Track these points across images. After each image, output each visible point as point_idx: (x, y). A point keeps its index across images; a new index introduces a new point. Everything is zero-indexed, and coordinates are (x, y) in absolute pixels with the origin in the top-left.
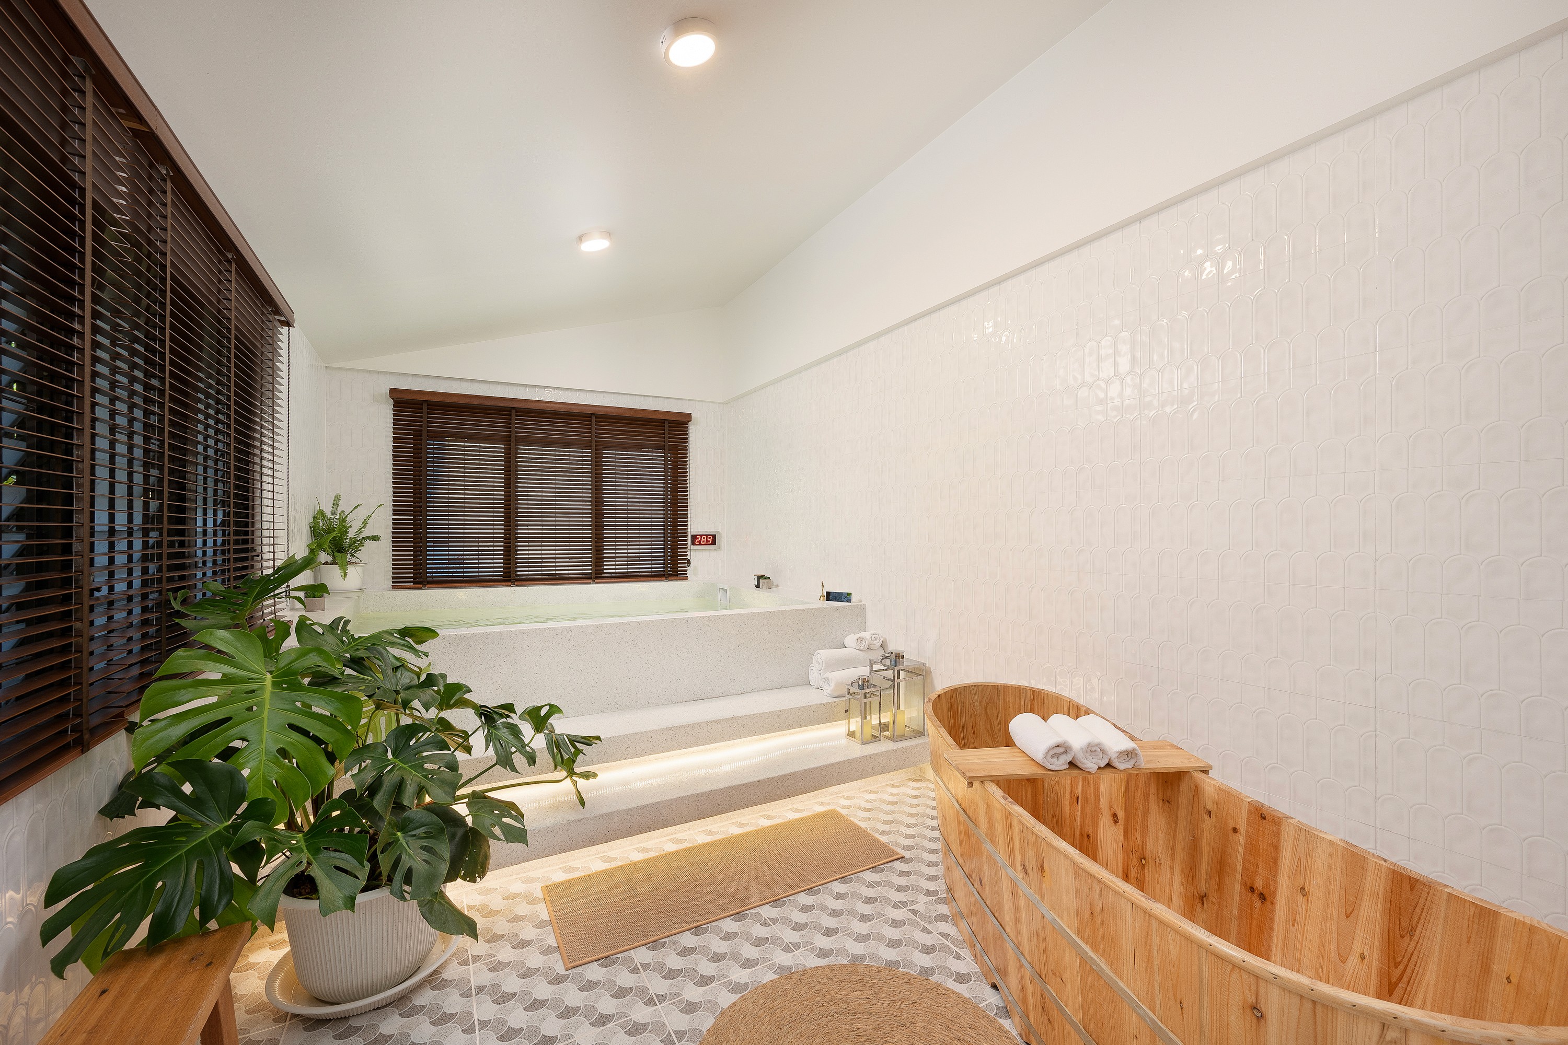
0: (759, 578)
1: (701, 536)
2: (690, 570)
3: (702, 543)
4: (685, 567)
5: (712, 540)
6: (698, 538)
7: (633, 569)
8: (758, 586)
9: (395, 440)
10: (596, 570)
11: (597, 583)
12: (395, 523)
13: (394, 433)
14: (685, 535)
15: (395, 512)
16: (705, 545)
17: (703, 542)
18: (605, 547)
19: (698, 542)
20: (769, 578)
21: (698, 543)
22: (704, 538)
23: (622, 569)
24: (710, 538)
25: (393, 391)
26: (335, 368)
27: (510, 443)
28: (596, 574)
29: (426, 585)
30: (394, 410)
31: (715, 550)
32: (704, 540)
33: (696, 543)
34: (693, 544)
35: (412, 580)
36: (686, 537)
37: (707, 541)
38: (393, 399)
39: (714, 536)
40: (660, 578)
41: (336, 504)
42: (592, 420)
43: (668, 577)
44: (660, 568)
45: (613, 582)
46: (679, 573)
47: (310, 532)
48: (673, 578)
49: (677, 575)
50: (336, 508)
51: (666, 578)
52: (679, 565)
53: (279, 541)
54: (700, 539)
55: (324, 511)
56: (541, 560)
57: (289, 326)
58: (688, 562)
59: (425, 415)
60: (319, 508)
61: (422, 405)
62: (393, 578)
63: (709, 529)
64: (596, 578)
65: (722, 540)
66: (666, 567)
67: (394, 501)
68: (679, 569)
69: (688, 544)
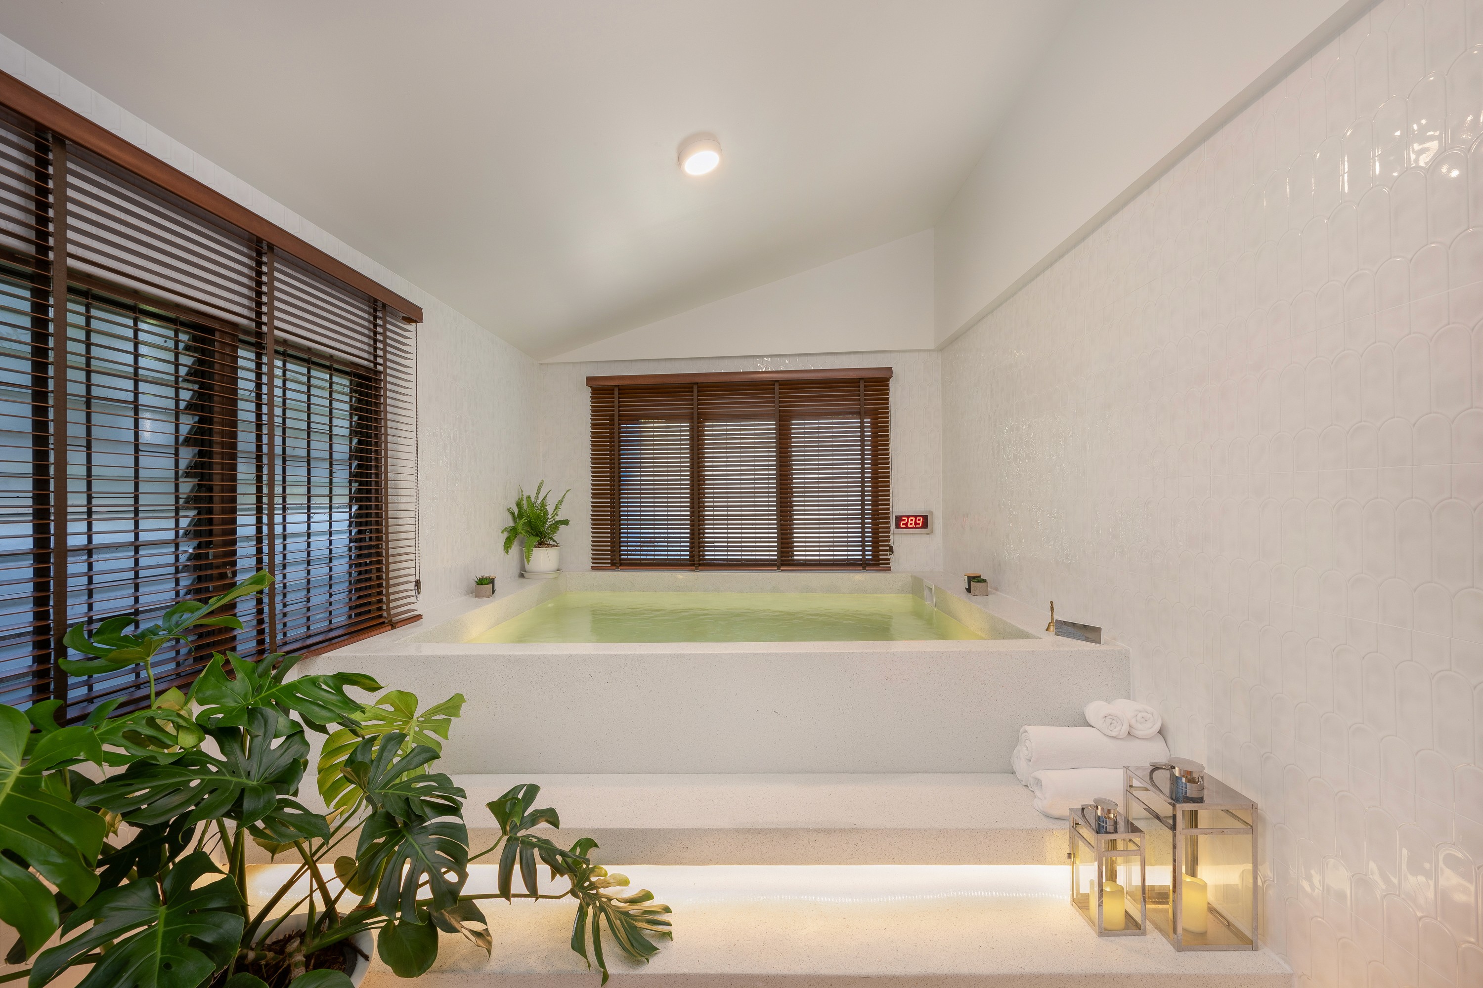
0: (972, 579)
1: (908, 517)
2: (893, 559)
3: (909, 526)
4: (887, 555)
5: (924, 522)
6: (904, 520)
7: (826, 556)
8: (969, 590)
9: (594, 426)
10: (782, 556)
11: (782, 570)
12: (594, 506)
13: (592, 420)
14: (887, 516)
15: (594, 495)
16: (913, 528)
17: (911, 524)
19: (903, 524)
20: (984, 581)
21: (904, 526)
22: (912, 520)
24: (919, 520)
25: (590, 380)
26: (548, 364)
27: (698, 421)
28: (782, 561)
29: (618, 567)
30: (592, 398)
31: (928, 534)
32: (911, 523)
33: (902, 526)
34: (898, 526)
35: (610, 561)
36: (888, 518)
37: (916, 523)
38: (591, 387)
39: (925, 518)
40: (856, 568)
41: (539, 490)
42: (776, 388)
43: (866, 567)
44: (857, 555)
45: (800, 570)
46: (880, 562)
47: (510, 517)
48: (872, 568)
49: (878, 565)
50: (538, 494)
51: (863, 567)
52: (880, 553)
53: (403, 536)
54: (906, 521)
55: (529, 497)
56: (726, 544)
57: (416, 322)
58: (891, 549)
59: (616, 400)
60: (522, 495)
61: (614, 390)
62: (593, 559)
63: (919, 508)
64: (782, 565)
65: (937, 522)
66: (863, 555)
67: (593, 485)
68: (880, 557)
69: (892, 527)
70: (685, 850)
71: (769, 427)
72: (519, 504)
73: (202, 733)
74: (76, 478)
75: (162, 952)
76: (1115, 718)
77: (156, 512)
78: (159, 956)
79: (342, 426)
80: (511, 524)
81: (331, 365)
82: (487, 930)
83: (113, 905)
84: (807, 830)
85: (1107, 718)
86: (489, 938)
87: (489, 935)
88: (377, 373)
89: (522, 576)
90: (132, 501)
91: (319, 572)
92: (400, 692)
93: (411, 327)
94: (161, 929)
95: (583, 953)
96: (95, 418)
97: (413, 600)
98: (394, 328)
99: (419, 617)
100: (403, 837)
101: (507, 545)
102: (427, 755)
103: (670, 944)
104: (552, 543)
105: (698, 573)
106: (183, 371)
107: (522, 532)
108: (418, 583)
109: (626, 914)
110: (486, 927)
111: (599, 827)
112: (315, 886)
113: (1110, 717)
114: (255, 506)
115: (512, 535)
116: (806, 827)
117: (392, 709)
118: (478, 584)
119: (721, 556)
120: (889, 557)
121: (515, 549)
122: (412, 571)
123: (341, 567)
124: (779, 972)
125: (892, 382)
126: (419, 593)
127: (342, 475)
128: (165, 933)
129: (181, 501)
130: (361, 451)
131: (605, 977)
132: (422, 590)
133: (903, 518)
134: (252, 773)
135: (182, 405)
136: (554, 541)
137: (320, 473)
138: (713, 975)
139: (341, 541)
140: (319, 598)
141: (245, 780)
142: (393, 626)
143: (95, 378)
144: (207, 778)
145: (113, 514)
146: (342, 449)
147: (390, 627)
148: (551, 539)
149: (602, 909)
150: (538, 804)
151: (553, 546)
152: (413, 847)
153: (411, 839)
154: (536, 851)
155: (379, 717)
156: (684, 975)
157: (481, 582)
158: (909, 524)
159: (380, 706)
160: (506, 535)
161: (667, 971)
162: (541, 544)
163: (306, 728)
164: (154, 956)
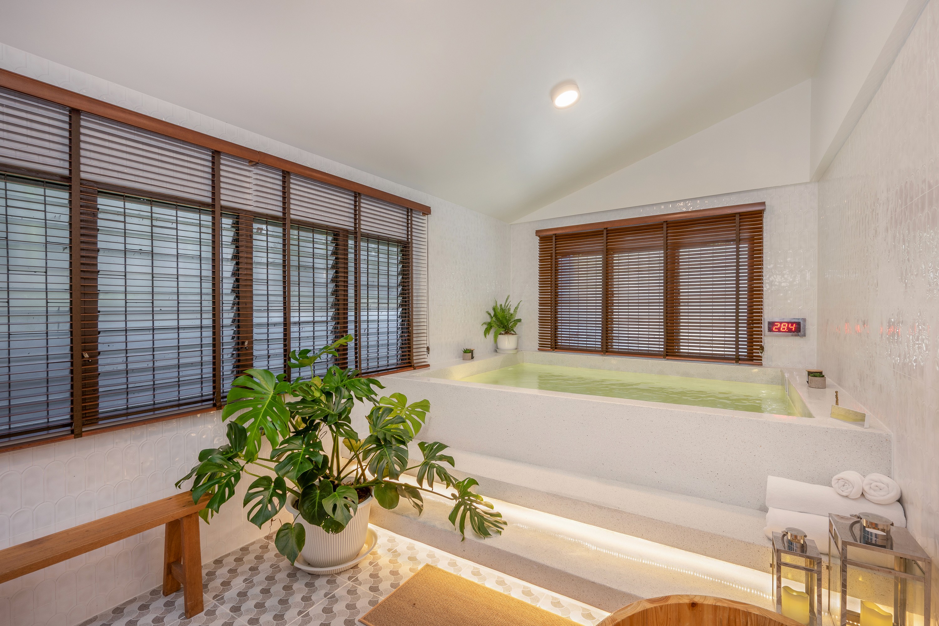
0: (810, 374)
1: (781, 323)
2: (765, 356)
4: (758, 353)
5: (797, 327)
6: (777, 325)
7: (705, 351)
8: (809, 383)
9: (541, 261)
10: (667, 349)
11: (668, 360)
12: (541, 311)
13: (540, 257)
14: (760, 322)
15: (541, 304)
16: (785, 332)
17: (783, 329)
18: (681, 331)
19: (776, 328)
20: (822, 376)
21: (777, 330)
22: (785, 325)
23: (695, 350)
24: (793, 326)
25: (537, 232)
27: (608, 253)
28: (668, 353)
29: (554, 350)
30: (539, 243)
31: (800, 337)
32: (784, 327)
33: (774, 330)
34: (770, 330)
35: (550, 346)
37: (789, 328)
38: (539, 236)
39: (799, 324)
40: (730, 361)
41: (506, 301)
42: (664, 227)
43: (738, 361)
44: (731, 352)
45: (682, 360)
46: (754, 358)
47: (488, 316)
48: (744, 362)
49: (752, 360)
50: (506, 303)
51: (736, 361)
52: (754, 351)
53: (422, 324)
54: (779, 326)
55: (501, 305)
56: (627, 338)
57: (428, 214)
58: (762, 348)
59: (554, 243)
60: (496, 304)
61: (552, 237)
62: (540, 344)
63: (792, 315)
64: (667, 355)
65: (811, 328)
66: (737, 351)
67: (540, 298)
68: (754, 354)
69: (764, 331)
70: (520, 497)
71: (658, 256)
72: (494, 309)
73: (322, 393)
74: (295, 296)
75: (301, 459)
76: (847, 482)
77: (321, 310)
78: (300, 460)
79: (394, 270)
80: (489, 320)
81: (388, 241)
82: (423, 505)
83: (292, 441)
84: (588, 503)
85: (840, 480)
86: (422, 508)
87: (423, 507)
88: (409, 243)
89: (496, 351)
90: (312, 305)
91: (383, 338)
92: (399, 393)
93: (425, 218)
94: (302, 453)
95: (454, 523)
96: (301, 274)
97: (426, 356)
98: (417, 219)
99: (428, 365)
100: (383, 448)
101: (487, 332)
102: (399, 420)
103: (498, 536)
104: (512, 332)
105: (605, 357)
106: (330, 253)
107: (494, 325)
108: (428, 349)
109: (482, 517)
110: (422, 504)
111: (480, 475)
112: (359, 466)
113: (842, 480)
114: (354, 308)
115: (489, 327)
116: (587, 502)
117: (397, 401)
118: (464, 353)
119: (624, 347)
120: (760, 354)
121: (491, 336)
122: (425, 342)
123: (393, 339)
124: (545, 564)
125: (765, 215)
126: (428, 353)
127: (394, 293)
128: (303, 454)
129: (329, 305)
130: (404, 282)
131: (463, 539)
132: (430, 352)
133: (776, 324)
134: (335, 410)
135: (330, 266)
136: (514, 331)
137: (383, 293)
138: (512, 554)
139: (393, 326)
140: (383, 352)
141: (332, 412)
142: (415, 368)
143: (301, 259)
144: (319, 407)
145: (306, 311)
146: (394, 281)
147: (413, 368)
148: (513, 330)
149: (470, 509)
150: (444, 452)
151: (513, 334)
152: (386, 453)
153: (385, 450)
154: (435, 469)
155: (392, 404)
156: (499, 549)
157: (466, 351)
158: (782, 328)
159: (391, 399)
160: (485, 327)
161: (492, 545)
162: (507, 332)
163: (355, 399)
164: (299, 459)
